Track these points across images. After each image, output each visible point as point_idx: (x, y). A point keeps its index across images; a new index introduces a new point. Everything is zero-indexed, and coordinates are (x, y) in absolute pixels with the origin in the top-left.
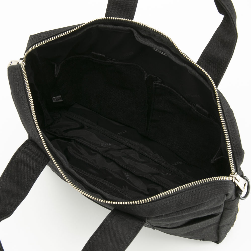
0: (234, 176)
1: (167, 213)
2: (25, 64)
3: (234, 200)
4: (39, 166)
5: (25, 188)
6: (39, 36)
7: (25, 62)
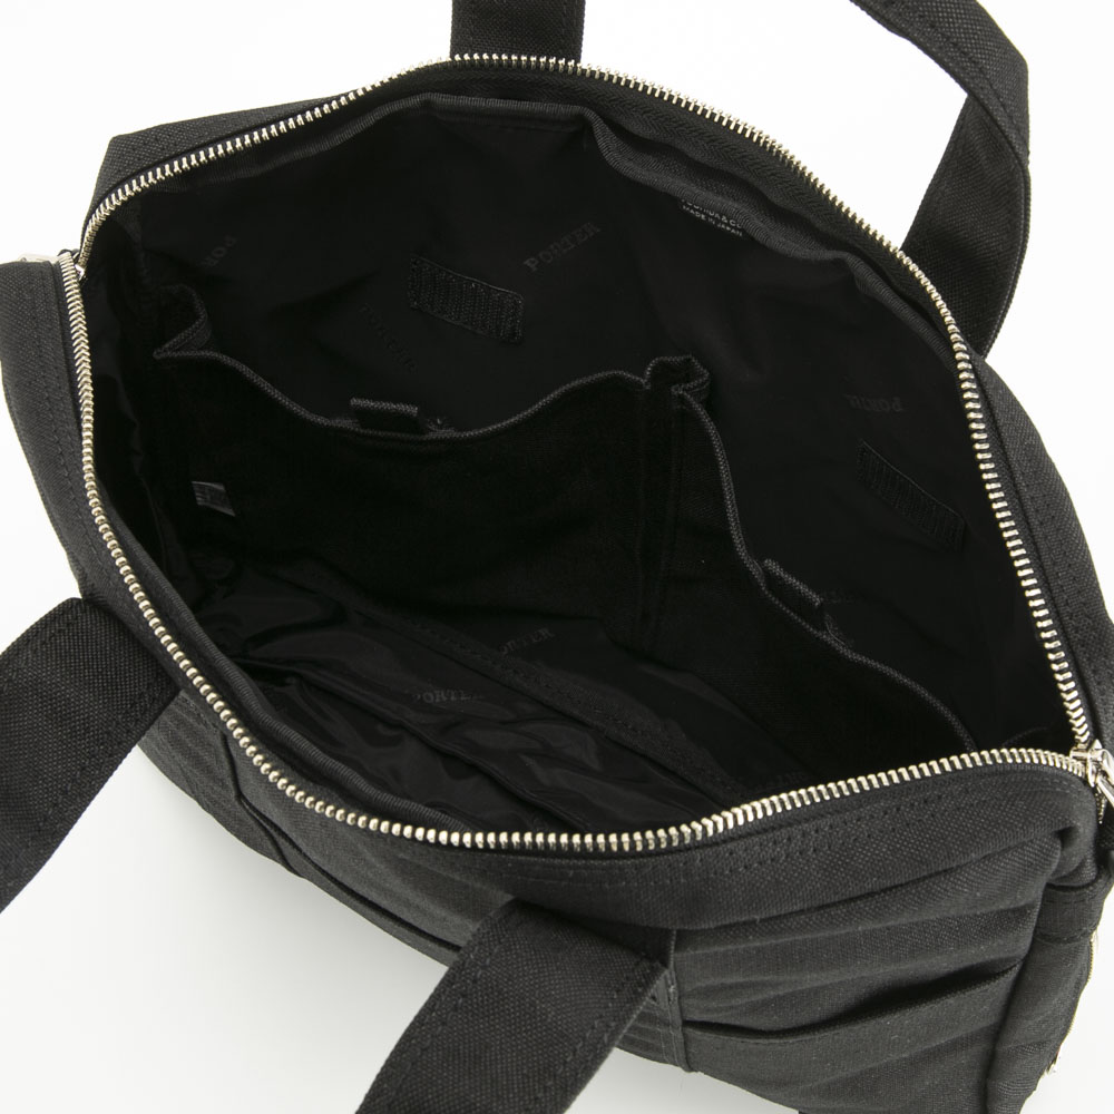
0: (1088, 756)
1: (775, 913)
2: (82, 272)
3: (1092, 883)
4: (118, 723)
5: (41, 824)
6: (156, 139)
7: (82, 266)
